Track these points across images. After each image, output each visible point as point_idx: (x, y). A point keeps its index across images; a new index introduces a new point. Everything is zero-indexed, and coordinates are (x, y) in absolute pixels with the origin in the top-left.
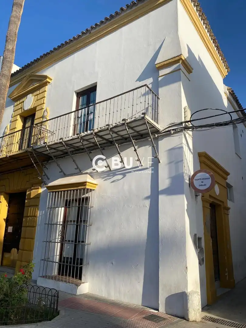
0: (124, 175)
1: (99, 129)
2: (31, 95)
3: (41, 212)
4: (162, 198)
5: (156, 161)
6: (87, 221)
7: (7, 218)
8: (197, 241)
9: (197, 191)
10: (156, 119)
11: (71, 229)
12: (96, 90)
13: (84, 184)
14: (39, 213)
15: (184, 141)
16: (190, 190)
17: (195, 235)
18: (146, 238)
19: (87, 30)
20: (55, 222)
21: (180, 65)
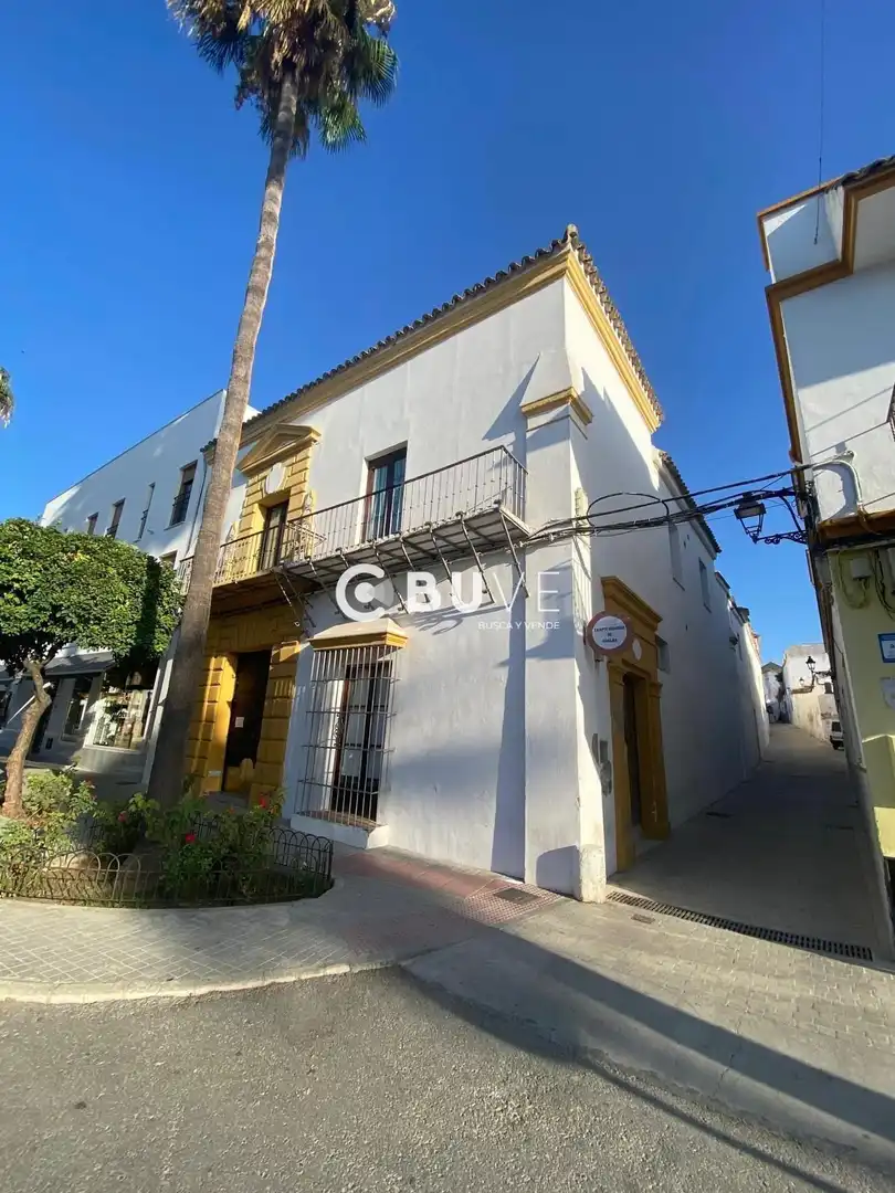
0: (459, 620)
1: (412, 531)
2: (279, 465)
3: (299, 689)
4: (531, 665)
5: (520, 595)
7: (232, 700)
8: (598, 749)
9: (599, 652)
10: (522, 513)
11: (357, 721)
12: (405, 456)
13: (381, 636)
14: (294, 691)
15: (575, 555)
16: (586, 650)
17: (596, 736)
19: (388, 339)
20: (327, 706)
21: (568, 407)
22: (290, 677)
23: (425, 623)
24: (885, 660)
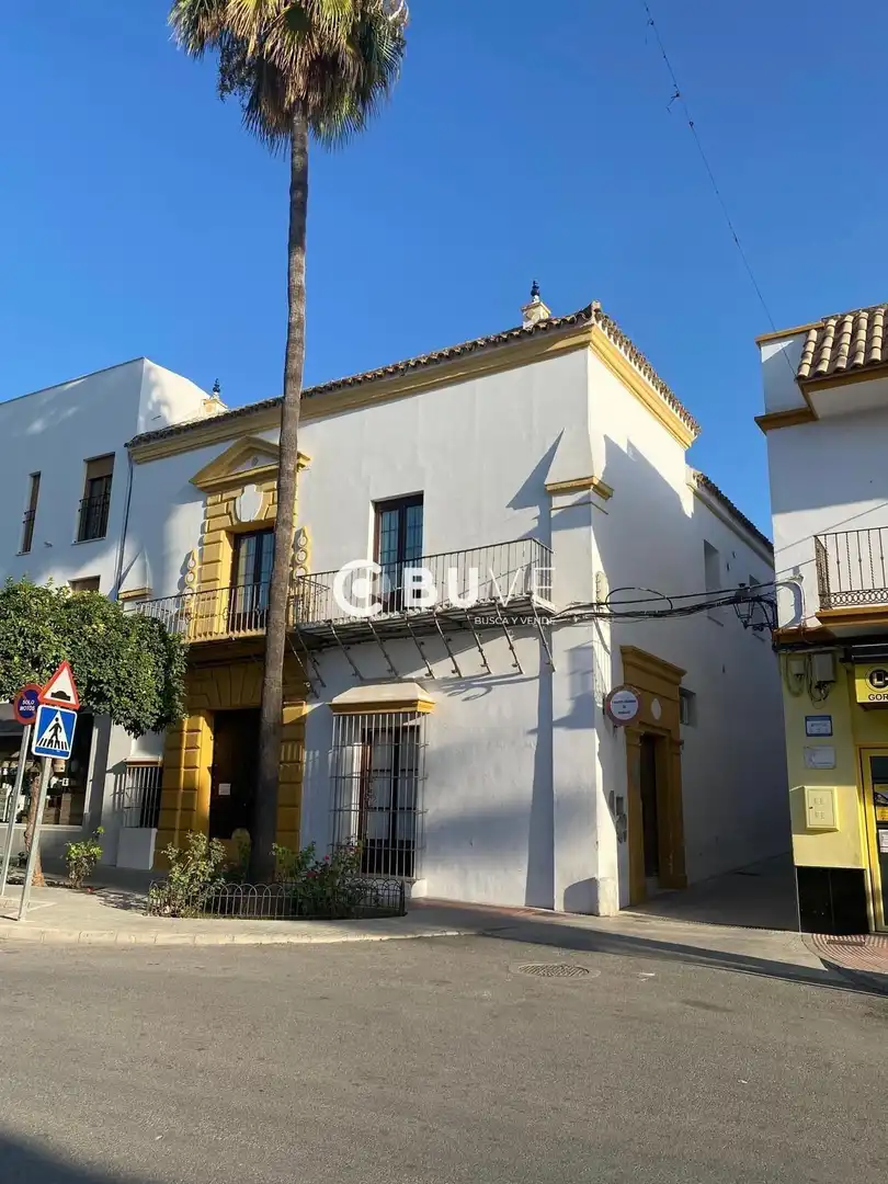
0: (489, 688)
2: (254, 487)
3: (311, 753)
5: (547, 669)
6: (417, 770)
7: (213, 764)
8: (615, 804)
9: (617, 723)
11: (381, 786)
12: (422, 504)
13: (413, 703)
14: (305, 755)
15: (596, 637)
16: (605, 722)
17: (612, 792)
18: (531, 798)
19: (396, 368)
20: (348, 772)
21: (589, 494)
22: (299, 741)
23: (453, 689)
24: (808, 735)
